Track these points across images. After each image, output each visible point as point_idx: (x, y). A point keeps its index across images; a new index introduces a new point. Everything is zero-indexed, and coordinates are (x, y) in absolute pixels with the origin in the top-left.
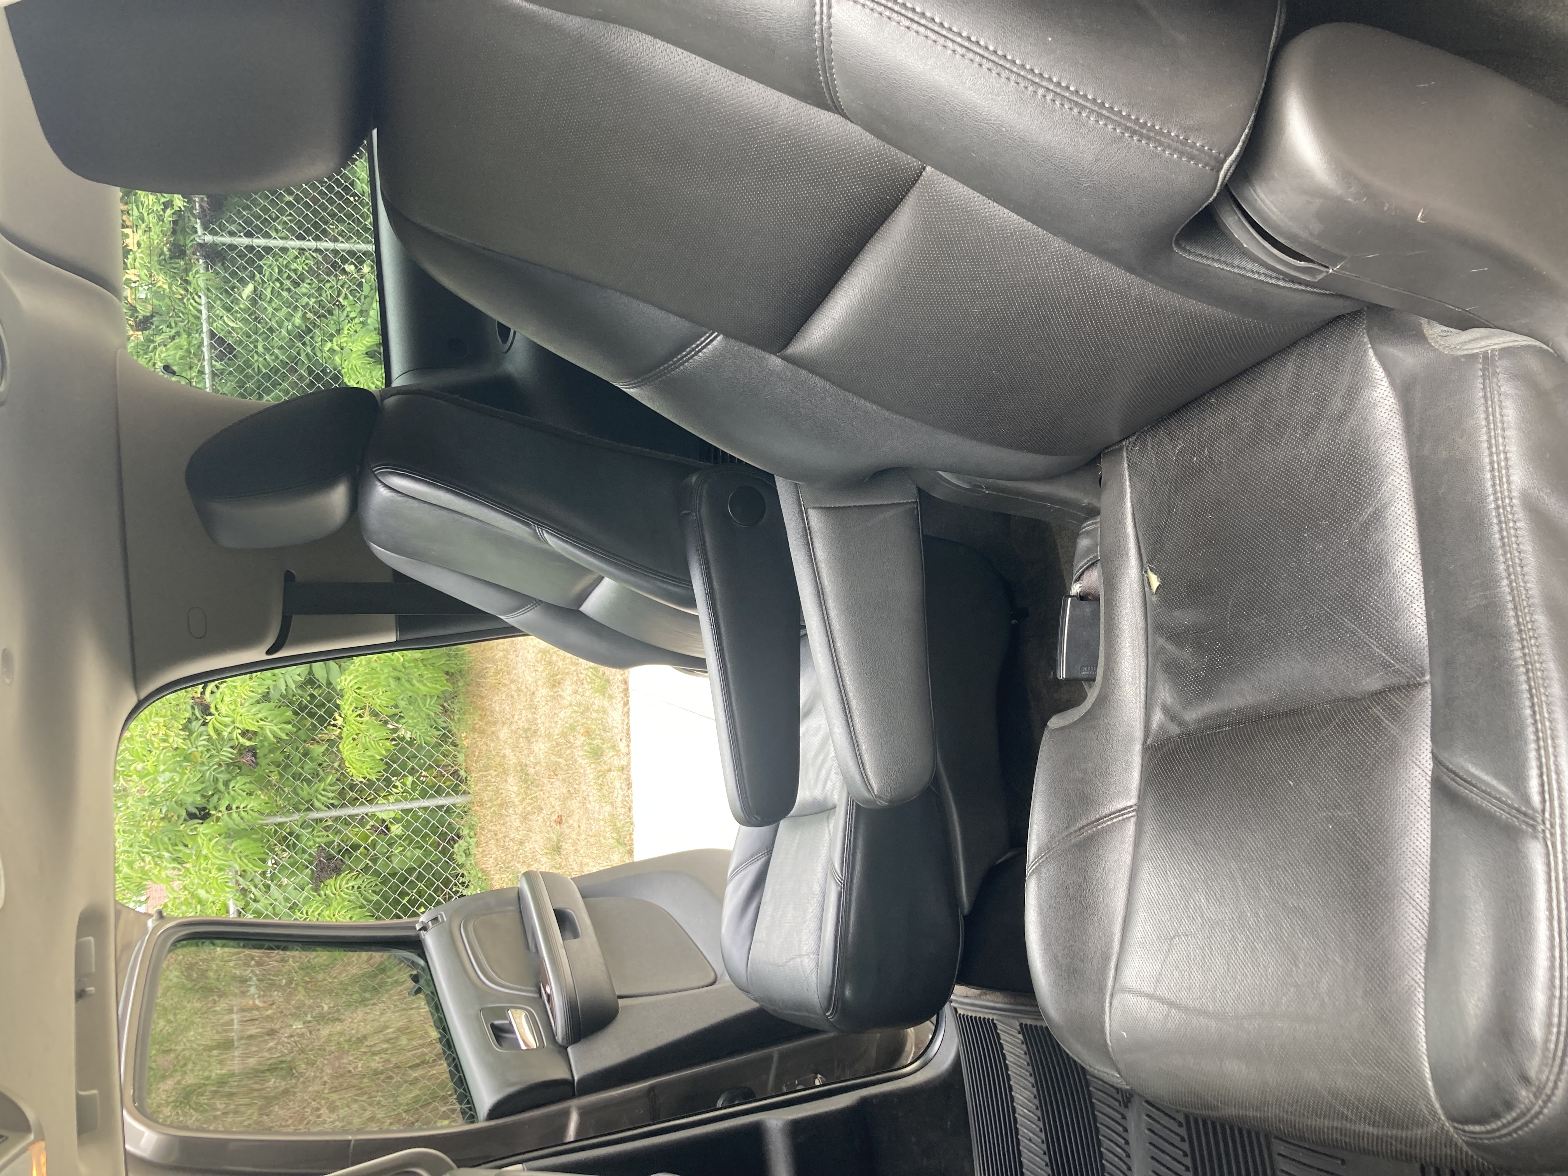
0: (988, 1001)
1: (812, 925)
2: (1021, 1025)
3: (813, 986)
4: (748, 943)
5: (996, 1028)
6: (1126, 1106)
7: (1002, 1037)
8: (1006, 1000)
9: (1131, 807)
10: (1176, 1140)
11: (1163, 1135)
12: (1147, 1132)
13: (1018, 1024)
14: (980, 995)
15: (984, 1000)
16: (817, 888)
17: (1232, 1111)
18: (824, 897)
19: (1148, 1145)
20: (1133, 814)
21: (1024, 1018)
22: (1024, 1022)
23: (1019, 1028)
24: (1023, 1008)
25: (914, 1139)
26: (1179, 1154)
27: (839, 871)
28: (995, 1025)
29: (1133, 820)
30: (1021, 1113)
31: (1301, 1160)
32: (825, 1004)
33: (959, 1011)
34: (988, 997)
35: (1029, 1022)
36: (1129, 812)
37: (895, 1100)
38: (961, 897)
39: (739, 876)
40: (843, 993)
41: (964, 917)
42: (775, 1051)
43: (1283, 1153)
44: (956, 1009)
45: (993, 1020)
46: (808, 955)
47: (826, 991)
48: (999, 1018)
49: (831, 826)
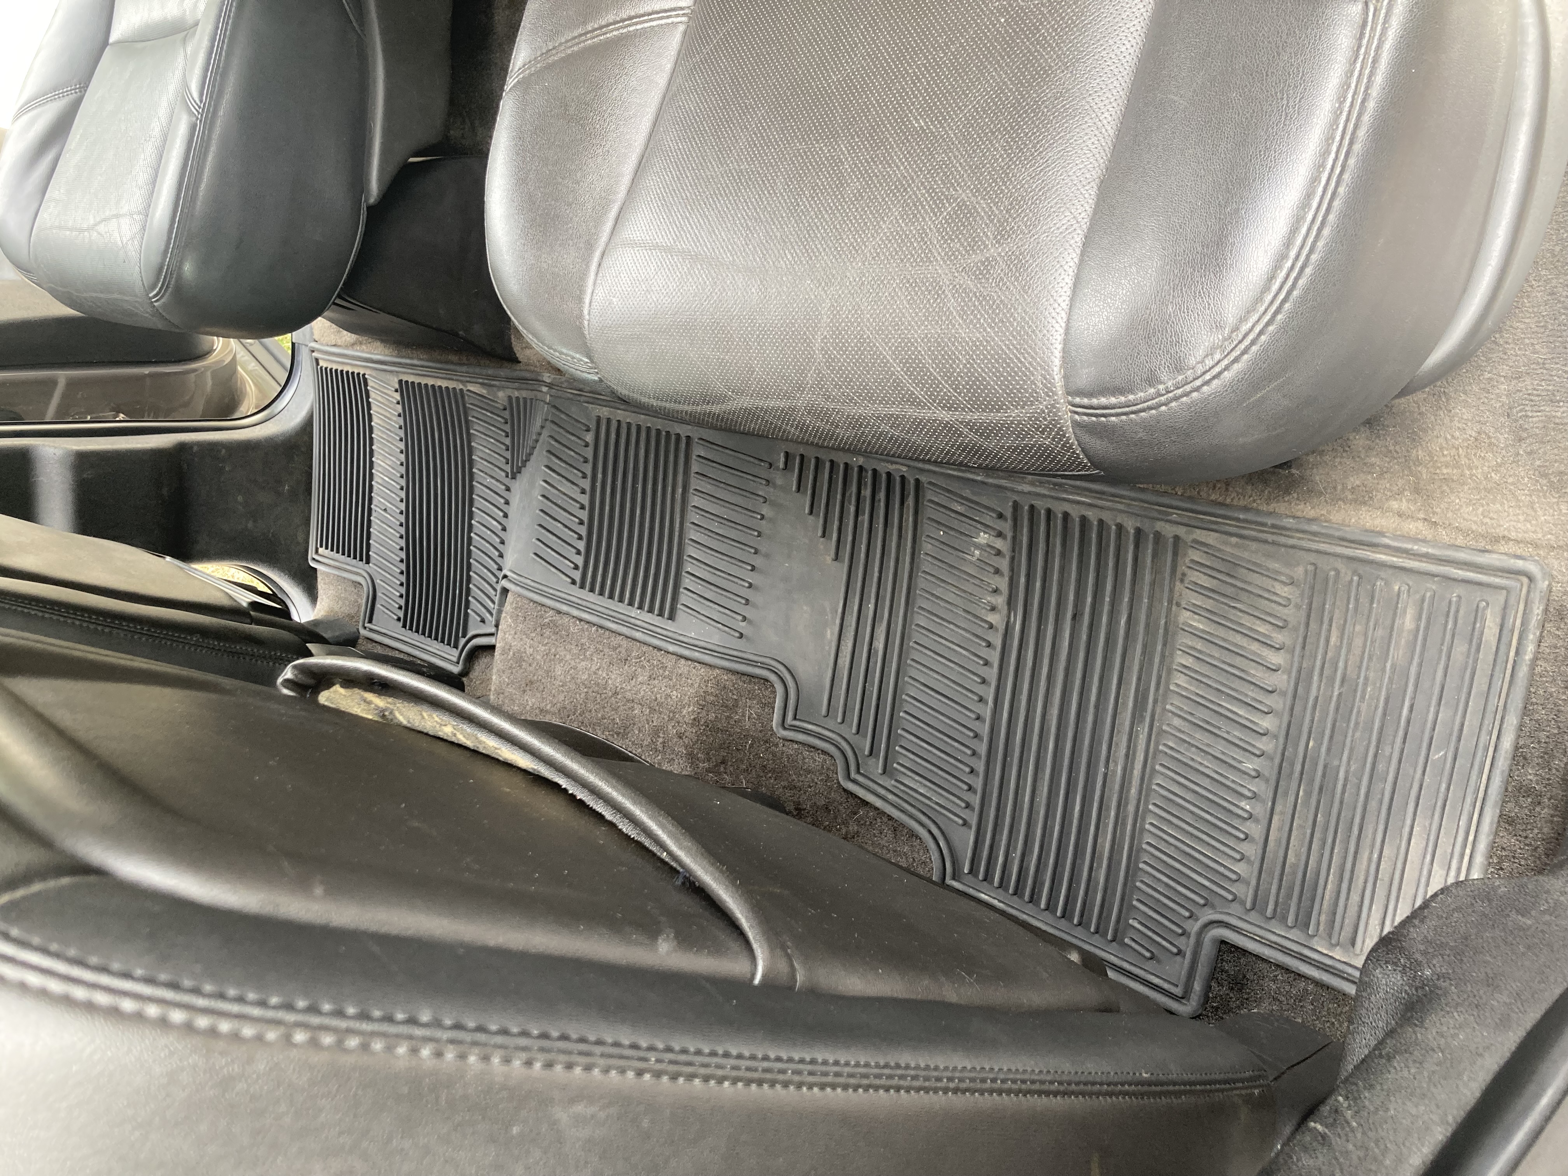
0: (363, 351)
1: (142, 176)
2: (400, 382)
3: (133, 254)
4: (36, 205)
5: (366, 384)
6: (514, 478)
7: (372, 394)
8: (387, 352)
9: (681, 9)
10: (574, 508)
11: (559, 502)
12: (540, 498)
13: (396, 380)
14: (353, 345)
15: (357, 350)
16: (156, 130)
17: (745, 402)
18: (165, 141)
19: (537, 511)
20: (684, 19)
21: (404, 373)
22: (405, 378)
23: (397, 386)
24: (408, 361)
25: (240, 498)
26: (573, 522)
27: (196, 95)
28: (365, 380)
29: (681, 28)
30: (380, 481)
31: (717, 531)
32: (148, 279)
33: (321, 363)
34: (364, 347)
35: (411, 379)
36: (677, 16)
37: (224, 451)
38: (368, 181)
39: (30, 114)
40: (180, 268)
41: (370, 208)
42: (62, 375)
43: (696, 522)
44: (317, 360)
45: (364, 375)
46: (131, 215)
47: (155, 259)
48: (374, 373)
49: (189, 49)
